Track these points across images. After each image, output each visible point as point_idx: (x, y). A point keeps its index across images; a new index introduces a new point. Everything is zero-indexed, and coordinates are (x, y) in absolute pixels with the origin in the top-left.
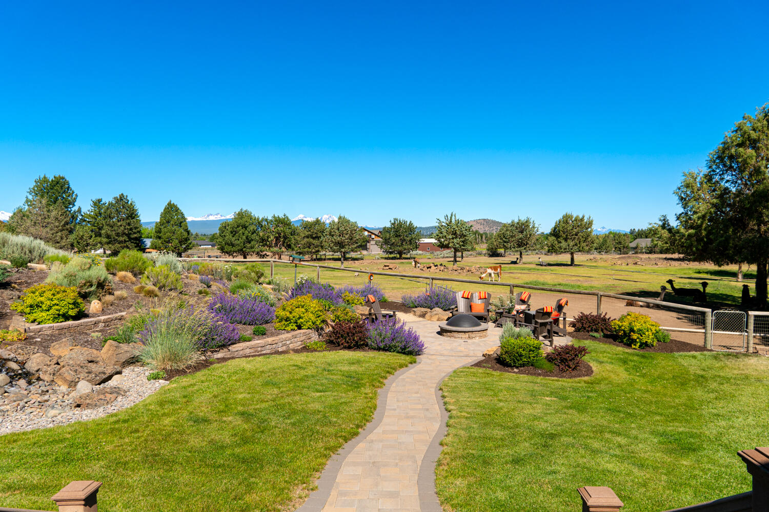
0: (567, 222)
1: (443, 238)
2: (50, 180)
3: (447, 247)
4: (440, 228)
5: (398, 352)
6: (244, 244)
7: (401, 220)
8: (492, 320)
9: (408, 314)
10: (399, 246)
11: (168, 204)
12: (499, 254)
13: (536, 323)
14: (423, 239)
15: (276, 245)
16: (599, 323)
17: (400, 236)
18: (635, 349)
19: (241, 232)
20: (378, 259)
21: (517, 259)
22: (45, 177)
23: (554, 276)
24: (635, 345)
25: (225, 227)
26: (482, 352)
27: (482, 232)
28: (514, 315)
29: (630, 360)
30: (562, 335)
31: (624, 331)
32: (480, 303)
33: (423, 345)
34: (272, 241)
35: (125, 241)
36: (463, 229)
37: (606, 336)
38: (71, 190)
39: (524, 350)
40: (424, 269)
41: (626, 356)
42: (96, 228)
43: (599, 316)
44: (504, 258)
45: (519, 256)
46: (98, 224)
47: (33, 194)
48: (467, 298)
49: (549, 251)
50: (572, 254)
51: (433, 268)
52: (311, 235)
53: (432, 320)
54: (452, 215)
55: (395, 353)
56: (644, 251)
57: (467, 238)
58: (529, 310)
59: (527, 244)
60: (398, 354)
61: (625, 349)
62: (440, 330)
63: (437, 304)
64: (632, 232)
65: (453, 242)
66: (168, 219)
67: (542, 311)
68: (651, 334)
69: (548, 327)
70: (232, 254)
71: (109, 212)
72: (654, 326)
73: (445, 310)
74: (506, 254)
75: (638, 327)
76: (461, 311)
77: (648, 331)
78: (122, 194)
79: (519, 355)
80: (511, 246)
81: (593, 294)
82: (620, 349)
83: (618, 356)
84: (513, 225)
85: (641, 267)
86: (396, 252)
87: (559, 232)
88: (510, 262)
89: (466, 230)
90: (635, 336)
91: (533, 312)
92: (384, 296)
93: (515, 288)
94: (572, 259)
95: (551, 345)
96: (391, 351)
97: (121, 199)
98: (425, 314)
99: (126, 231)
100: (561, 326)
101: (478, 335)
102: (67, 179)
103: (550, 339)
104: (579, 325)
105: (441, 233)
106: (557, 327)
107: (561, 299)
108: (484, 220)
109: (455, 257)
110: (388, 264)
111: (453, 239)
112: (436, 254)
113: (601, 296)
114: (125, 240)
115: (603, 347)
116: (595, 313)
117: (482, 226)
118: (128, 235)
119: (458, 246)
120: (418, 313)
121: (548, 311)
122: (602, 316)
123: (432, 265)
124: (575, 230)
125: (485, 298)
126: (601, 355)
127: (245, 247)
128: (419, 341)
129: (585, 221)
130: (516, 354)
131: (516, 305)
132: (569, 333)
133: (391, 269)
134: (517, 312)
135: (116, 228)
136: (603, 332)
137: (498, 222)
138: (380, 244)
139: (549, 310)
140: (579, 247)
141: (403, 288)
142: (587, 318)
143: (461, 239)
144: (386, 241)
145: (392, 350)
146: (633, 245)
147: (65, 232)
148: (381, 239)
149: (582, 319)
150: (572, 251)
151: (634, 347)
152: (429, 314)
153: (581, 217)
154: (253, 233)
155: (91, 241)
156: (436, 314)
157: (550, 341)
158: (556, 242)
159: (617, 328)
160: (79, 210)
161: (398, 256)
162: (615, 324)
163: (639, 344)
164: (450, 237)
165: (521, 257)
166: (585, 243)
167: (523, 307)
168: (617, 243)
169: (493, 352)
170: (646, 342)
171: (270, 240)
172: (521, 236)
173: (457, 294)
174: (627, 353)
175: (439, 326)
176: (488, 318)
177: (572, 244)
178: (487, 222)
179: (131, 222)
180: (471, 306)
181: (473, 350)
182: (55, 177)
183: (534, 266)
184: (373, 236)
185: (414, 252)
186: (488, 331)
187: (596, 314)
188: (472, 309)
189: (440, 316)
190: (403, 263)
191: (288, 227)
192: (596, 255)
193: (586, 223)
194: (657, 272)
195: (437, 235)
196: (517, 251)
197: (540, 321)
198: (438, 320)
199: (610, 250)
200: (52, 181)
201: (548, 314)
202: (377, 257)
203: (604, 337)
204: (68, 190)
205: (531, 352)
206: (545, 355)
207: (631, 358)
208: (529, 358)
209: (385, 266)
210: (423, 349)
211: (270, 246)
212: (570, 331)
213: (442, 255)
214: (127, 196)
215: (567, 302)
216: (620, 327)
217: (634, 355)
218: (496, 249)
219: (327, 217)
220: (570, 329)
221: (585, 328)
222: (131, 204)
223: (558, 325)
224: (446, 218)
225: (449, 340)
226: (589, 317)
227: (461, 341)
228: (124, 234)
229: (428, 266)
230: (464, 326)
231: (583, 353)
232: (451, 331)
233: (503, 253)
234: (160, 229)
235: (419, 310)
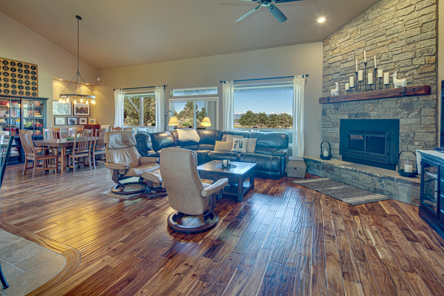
160: (198, 111)
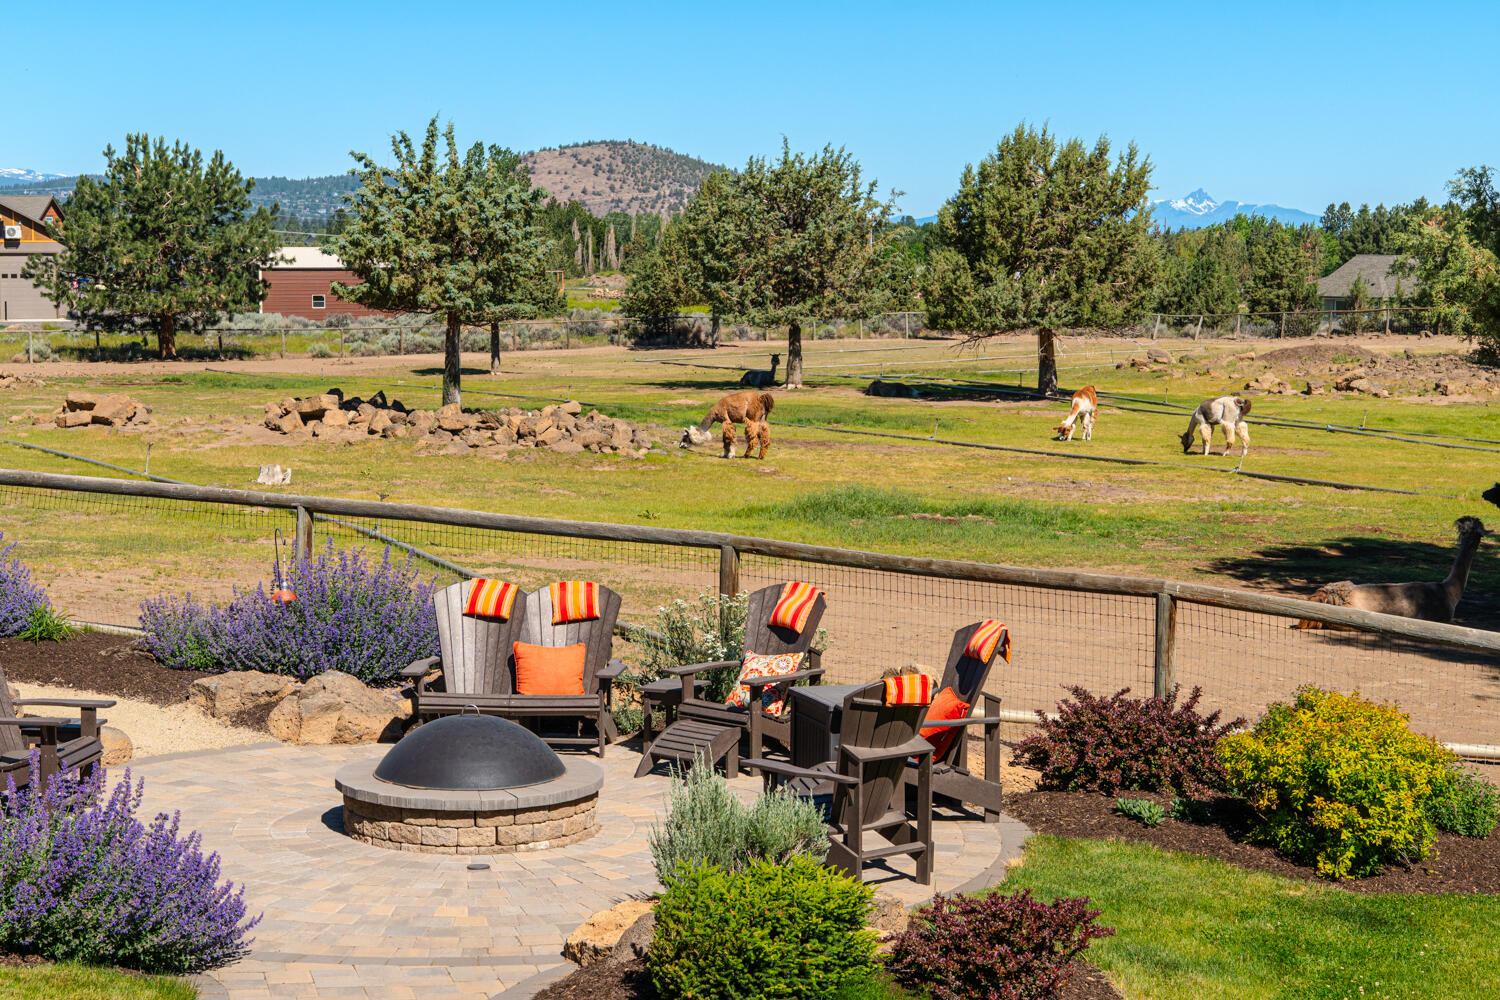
0: (1021, 180)
1: (384, 257)
3: (407, 302)
4: (369, 204)
5: (97, 960)
7: (169, 144)
8: (623, 732)
9: (176, 708)
10: (159, 288)
12: (685, 331)
13: (847, 761)
14: (288, 252)
16: (1161, 742)
17: (159, 233)
18: (1332, 878)
20: (43, 356)
21: (775, 360)
23: (953, 460)
24: (1333, 859)
26: (564, 929)
27: (600, 212)
28: (740, 709)
29: (1310, 947)
30: (979, 810)
31: (1280, 786)
32: (560, 642)
33: (238, 910)
36: (492, 211)
37: (1194, 814)
39: (773, 934)
40: (286, 424)
41: (1290, 919)
43: (1162, 702)
44: (710, 352)
45: (782, 345)
48: (497, 618)
49: (933, 323)
50: (1046, 339)
51: (335, 416)
53: (305, 737)
54: (432, 135)
55: (75, 969)
56: (1385, 317)
57: (512, 258)
58: (815, 679)
59: (822, 286)
60: (93, 974)
61: (1284, 881)
62: (340, 803)
63: (333, 647)
64: (1335, 218)
65: (441, 281)
67: (878, 702)
68: (1408, 804)
69: (910, 776)
72: (1423, 758)
73: (378, 683)
74: (723, 330)
75: (1346, 769)
76: (460, 691)
77: (1394, 787)
79: (746, 961)
80: (744, 294)
81: (1136, 591)
82: (1262, 881)
83: (1250, 923)
84: (756, 189)
85: (1369, 404)
86: (138, 321)
87: (982, 223)
88: (737, 377)
89: (508, 215)
90: (1331, 816)
91: (830, 695)
92: (39, 606)
93: (744, 556)
94: (1047, 365)
95: (922, 876)
96: (52, 957)
98: (269, 707)
100: (975, 763)
101: (546, 828)
103: (919, 845)
104: (1063, 756)
105: (376, 230)
106: (953, 775)
107: (977, 627)
108: (613, 145)
109: (452, 349)
110: (87, 397)
111: (438, 260)
112: (355, 327)
113: (1174, 599)
115: (1177, 879)
116: (1142, 693)
117: (603, 176)
119: (463, 299)
120: (229, 701)
121: (906, 700)
122: (1177, 707)
123: (328, 401)
124: (1061, 218)
125: (591, 618)
126: (1167, 920)
128: (219, 884)
129: (1111, 170)
130: (733, 960)
131: (749, 655)
132: (1015, 799)
133: (106, 422)
134: (756, 691)
136: (1181, 793)
137: (684, 160)
139: (912, 694)
140: (1079, 303)
141: (162, 546)
142: (1104, 718)
143: (482, 266)
144: (87, 262)
145: (60, 949)
146: (1335, 286)
148: (58, 248)
149: (1080, 726)
150: (1045, 322)
151: (1329, 867)
152: (288, 707)
153: (1089, 149)
156: (327, 708)
157: (915, 855)
158: (967, 279)
159: (1249, 775)
161: (153, 341)
162: (1238, 751)
163: (1350, 854)
164: (426, 250)
165: (795, 352)
166: (1107, 285)
167: (783, 665)
168: (1264, 280)
169: (620, 934)
170: (1387, 841)
172: (793, 242)
173: (440, 597)
174: (1294, 903)
175: (339, 786)
176: (605, 723)
177: (1043, 286)
178: (627, 158)
180: (512, 663)
181: (518, 921)
183: (853, 399)
185: (242, 322)
186: (599, 802)
187: (1150, 694)
188: (522, 675)
189: (348, 714)
190: (177, 380)
192: (1157, 342)
193: (1115, 180)
194: (1445, 433)
195: (356, 244)
196: (776, 322)
197: (863, 752)
198: (338, 740)
199: (1226, 315)
201: (909, 715)
202: (35, 344)
203: (1182, 817)
205: (813, 944)
206: (889, 947)
207: (1311, 930)
208: (803, 973)
209: (73, 406)
210: (240, 934)
212: (1023, 789)
213: (390, 339)
215: (1006, 641)
216: (1260, 766)
217: (1326, 913)
218: (670, 303)
220: (1019, 779)
221: (1092, 773)
223: (958, 762)
224: (404, 151)
225: (387, 863)
226: (1111, 714)
227: (456, 863)
229: (306, 408)
230: (473, 779)
231: (1077, 935)
232: (398, 814)
233: (707, 327)
235: (237, 686)
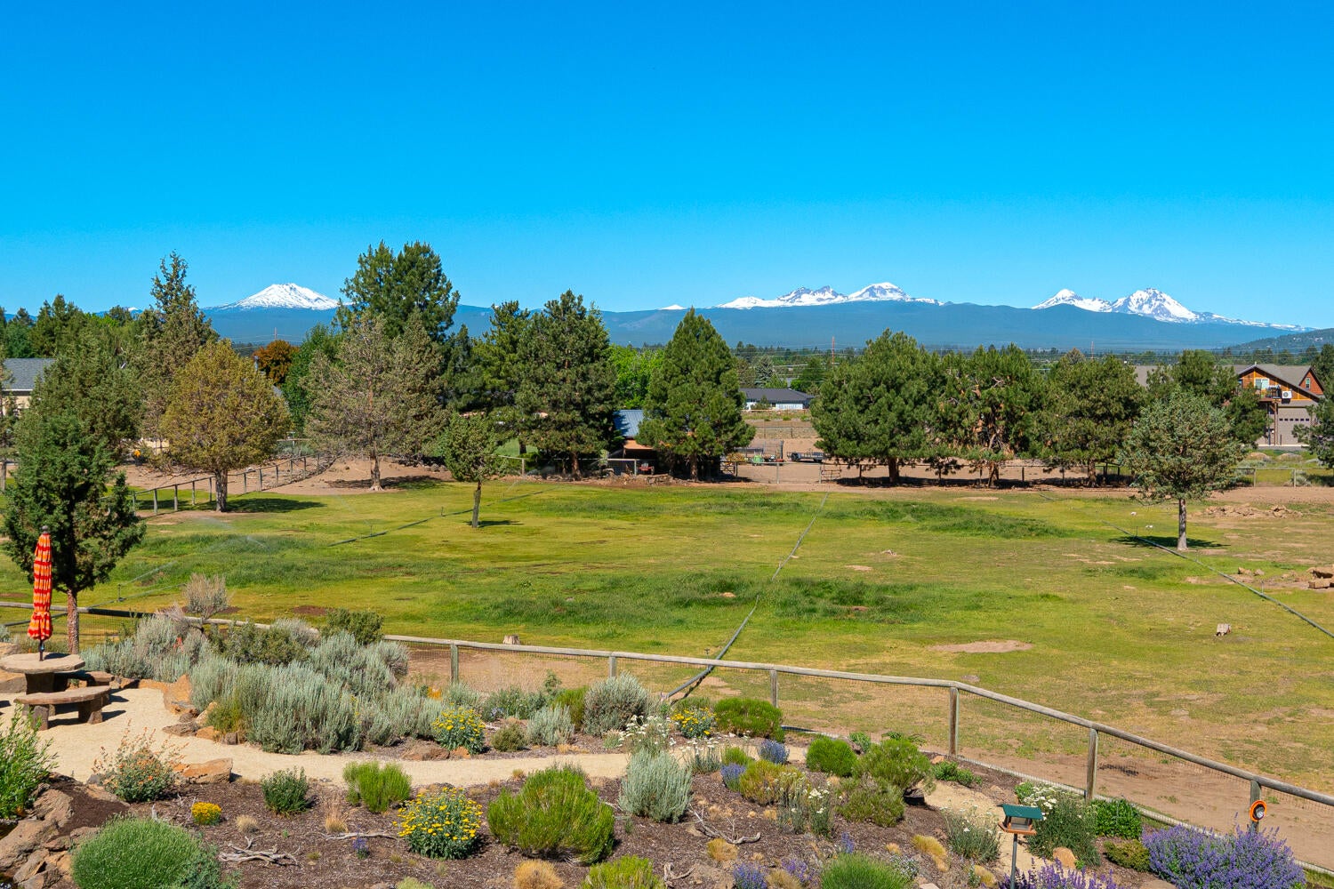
2: (396, 256)
6: (892, 436)
11: (686, 321)
15: (984, 438)
19: (883, 400)
22: (382, 250)
25: (840, 384)
34: (974, 424)
35: (573, 424)
38: (444, 281)
42: (502, 381)
46: (507, 371)
47: (355, 294)
52: (1088, 410)
66: (687, 362)
70: (857, 461)
71: (534, 344)
78: (569, 293)
97: (566, 309)
99: (577, 396)
102: (436, 253)
114: (573, 420)
118: (582, 407)
127: (893, 445)
135: (550, 388)
138: (1309, 436)
147: (429, 399)
154: (917, 403)
155: (486, 451)
171: (966, 422)
179: (588, 370)
182: (406, 249)
184: (1288, 393)
191: (1020, 386)
200: (400, 258)
204: (437, 281)
211: (966, 442)
214: (580, 299)
219: (1145, 296)
222: (591, 320)
228: (570, 402)
234: (665, 390)
